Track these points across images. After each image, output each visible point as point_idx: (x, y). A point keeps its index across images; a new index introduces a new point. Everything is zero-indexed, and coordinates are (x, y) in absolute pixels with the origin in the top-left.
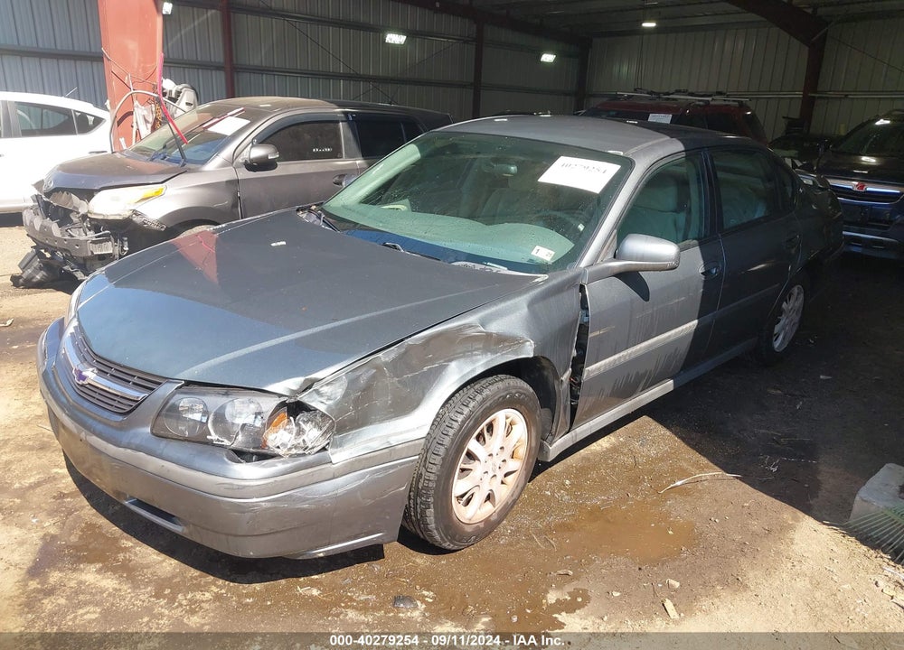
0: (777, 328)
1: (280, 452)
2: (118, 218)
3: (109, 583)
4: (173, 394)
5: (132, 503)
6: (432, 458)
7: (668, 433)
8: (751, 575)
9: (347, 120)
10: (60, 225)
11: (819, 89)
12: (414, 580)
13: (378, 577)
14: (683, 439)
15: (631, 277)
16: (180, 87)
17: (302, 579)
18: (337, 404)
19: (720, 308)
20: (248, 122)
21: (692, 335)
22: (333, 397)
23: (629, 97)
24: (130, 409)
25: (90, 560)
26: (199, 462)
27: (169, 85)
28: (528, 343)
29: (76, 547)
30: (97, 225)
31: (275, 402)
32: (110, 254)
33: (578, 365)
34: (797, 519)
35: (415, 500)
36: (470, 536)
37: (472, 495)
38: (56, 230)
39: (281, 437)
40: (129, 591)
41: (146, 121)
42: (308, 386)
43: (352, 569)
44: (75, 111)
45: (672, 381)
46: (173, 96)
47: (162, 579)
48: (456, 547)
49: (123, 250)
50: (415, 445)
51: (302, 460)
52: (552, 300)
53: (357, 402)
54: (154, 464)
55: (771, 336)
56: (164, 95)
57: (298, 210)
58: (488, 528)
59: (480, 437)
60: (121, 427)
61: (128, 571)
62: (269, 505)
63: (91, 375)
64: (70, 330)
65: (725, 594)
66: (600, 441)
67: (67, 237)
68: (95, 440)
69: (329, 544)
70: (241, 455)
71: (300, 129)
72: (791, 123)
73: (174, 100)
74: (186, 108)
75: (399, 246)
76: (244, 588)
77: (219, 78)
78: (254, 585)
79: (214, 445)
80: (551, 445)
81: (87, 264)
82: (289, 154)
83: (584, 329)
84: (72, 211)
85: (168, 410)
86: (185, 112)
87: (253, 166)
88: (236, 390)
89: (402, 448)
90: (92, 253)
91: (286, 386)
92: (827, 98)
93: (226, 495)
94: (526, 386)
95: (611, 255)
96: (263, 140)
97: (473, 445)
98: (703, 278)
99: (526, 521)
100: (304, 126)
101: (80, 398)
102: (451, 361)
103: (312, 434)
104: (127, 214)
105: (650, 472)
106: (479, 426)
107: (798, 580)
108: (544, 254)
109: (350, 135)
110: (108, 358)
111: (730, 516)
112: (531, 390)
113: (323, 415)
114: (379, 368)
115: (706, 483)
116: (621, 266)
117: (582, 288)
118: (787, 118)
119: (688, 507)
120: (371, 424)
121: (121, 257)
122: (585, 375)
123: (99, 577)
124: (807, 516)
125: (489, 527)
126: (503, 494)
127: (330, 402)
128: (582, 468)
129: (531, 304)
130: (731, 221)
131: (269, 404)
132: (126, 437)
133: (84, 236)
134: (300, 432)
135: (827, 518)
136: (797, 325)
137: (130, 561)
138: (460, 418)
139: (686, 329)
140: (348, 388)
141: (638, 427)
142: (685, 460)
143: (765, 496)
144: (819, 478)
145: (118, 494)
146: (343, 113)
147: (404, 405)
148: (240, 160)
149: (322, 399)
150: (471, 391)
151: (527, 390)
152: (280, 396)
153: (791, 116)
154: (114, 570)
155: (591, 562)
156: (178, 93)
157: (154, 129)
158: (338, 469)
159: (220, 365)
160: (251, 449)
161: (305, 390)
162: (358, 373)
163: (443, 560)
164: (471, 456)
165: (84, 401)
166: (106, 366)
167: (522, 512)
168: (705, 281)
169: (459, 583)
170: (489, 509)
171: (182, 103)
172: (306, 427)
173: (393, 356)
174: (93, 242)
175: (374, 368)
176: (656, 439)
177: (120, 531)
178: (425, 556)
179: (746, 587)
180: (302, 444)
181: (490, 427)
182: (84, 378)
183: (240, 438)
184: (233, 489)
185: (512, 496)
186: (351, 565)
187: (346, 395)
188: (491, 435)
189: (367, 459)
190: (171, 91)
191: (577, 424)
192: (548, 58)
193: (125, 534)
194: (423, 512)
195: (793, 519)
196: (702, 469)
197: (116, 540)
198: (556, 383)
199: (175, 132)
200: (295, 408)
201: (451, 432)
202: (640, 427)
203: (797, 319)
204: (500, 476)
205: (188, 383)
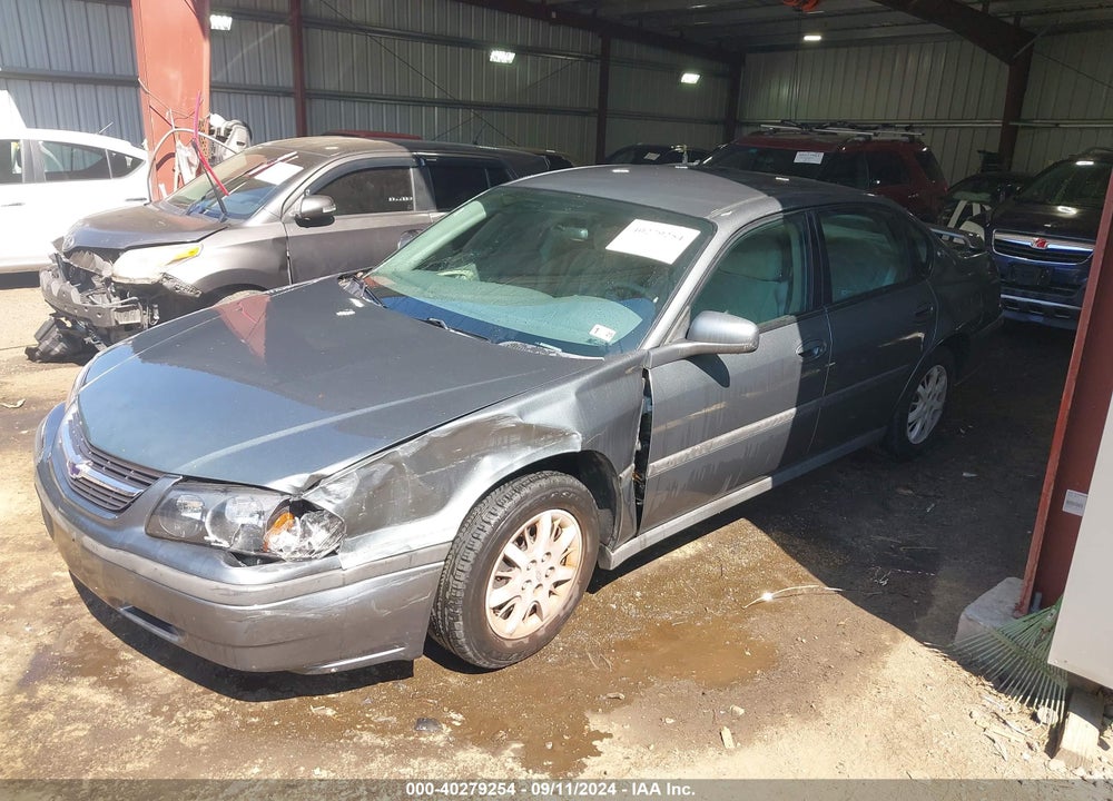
0: (912, 417)
1: (283, 555)
2: (146, 282)
3: (102, 698)
4: (169, 490)
5: (128, 611)
6: (461, 565)
7: (766, 538)
8: (829, 701)
9: (419, 166)
10: (81, 290)
11: (1023, 117)
12: (442, 701)
13: (402, 697)
14: (783, 546)
15: (707, 361)
16: (231, 123)
17: (317, 698)
18: (346, 504)
19: (827, 394)
20: (302, 168)
21: (790, 426)
22: (342, 495)
23: (775, 130)
24: (124, 505)
25: (84, 673)
26: (195, 565)
27: (217, 121)
28: (574, 436)
29: (71, 659)
30: (123, 290)
31: (276, 501)
32: (138, 324)
33: (641, 461)
34: (895, 640)
35: (443, 611)
36: (511, 652)
37: (513, 606)
38: (76, 296)
39: (283, 540)
40: (123, 707)
41: (190, 164)
42: (314, 484)
43: (374, 688)
44: (109, 151)
45: (770, 479)
46: (222, 134)
47: (161, 696)
48: (493, 666)
49: (152, 319)
50: (440, 550)
51: (307, 565)
52: (608, 387)
53: (370, 502)
54: (147, 567)
55: (903, 425)
56: (211, 133)
57: (341, 278)
58: (535, 645)
59: (520, 541)
60: (116, 527)
61: (124, 686)
62: (268, 613)
63: (86, 469)
64: (69, 417)
65: (792, 722)
66: (684, 548)
67: (88, 305)
68: (88, 541)
69: (341, 659)
70: (241, 558)
71: (362, 176)
72: (989, 159)
73: (223, 139)
74: (237, 149)
75: (443, 323)
76: (251, 706)
77: (287, 107)
78: (262, 703)
79: (212, 546)
80: (613, 550)
81: (110, 335)
82: (349, 206)
83: (646, 419)
84: (95, 274)
85: (163, 509)
86: (235, 154)
87: (305, 220)
88: (235, 488)
89: (425, 553)
90: (117, 322)
91: (289, 483)
92: (1034, 128)
93: (221, 601)
94: (577, 483)
95: (682, 335)
96: (318, 190)
97: (510, 550)
98: (801, 359)
99: (583, 637)
100: (369, 173)
101: (74, 495)
102: (483, 455)
103: (320, 536)
104: (155, 277)
105: (736, 584)
106: (519, 528)
107: (880, 708)
108: (604, 334)
109: (422, 183)
110: (104, 449)
111: (821, 636)
112: (584, 488)
113: (332, 516)
114: (396, 464)
115: (800, 598)
116: (691, 348)
117: (645, 373)
118: (984, 152)
119: (774, 625)
120: (389, 525)
121: (150, 326)
122: (649, 471)
123: (92, 692)
124: (908, 637)
125: (537, 644)
126: (553, 606)
127: (339, 502)
128: (658, 578)
129: (580, 392)
130: (841, 292)
131: (270, 503)
132: (118, 537)
133: (106, 302)
134: (306, 533)
135: (930, 638)
136: (940, 412)
137: (129, 675)
138: (494, 520)
139: (781, 418)
140: (359, 486)
141: (732, 531)
142: (781, 570)
143: (867, 613)
144: (933, 593)
145: (113, 600)
146: (415, 157)
147: (427, 506)
148: (290, 214)
149: (329, 498)
150: (508, 489)
151: (578, 488)
152: (283, 494)
153: (988, 150)
154: (110, 684)
155: (648, 684)
156: (228, 131)
157: (199, 173)
158: (350, 575)
159: (221, 459)
160: (253, 553)
161: (311, 488)
162: (373, 468)
163: (480, 680)
164: (508, 562)
165: (78, 498)
166: (101, 458)
167: (580, 628)
168: (803, 364)
169: (494, 704)
170: (534, 623)
171: (232, 143)
172: (314, 528)
173: (414, 450)
174: (118, 310)
175: (391, 463)
176: (750, 544)
177: (121, 642)
178: (459, 675)
179: (820, 715)
180: (307, 548)
181: (533, 531)
182: (77, 471)
183: (240, 539)
184: (228, 595)
185: (564, 608)
186: (374, 683)
187: (357, 492)
188: (534, 539)
189: (382, 564)
190: (219, 129)
191: (644, 528)
192: (690, 78)
193: (126, 646)
194: (451, 624)
195: (891, 640)
196: (799, 581)
197: (115, 652)
198: (614, 481)
199: (214, 182)
200: (300, 507)
201: (483, 536)
202: (734, 532)
203: (938, 405)
204: (548, 585)
205: (187, 478)
